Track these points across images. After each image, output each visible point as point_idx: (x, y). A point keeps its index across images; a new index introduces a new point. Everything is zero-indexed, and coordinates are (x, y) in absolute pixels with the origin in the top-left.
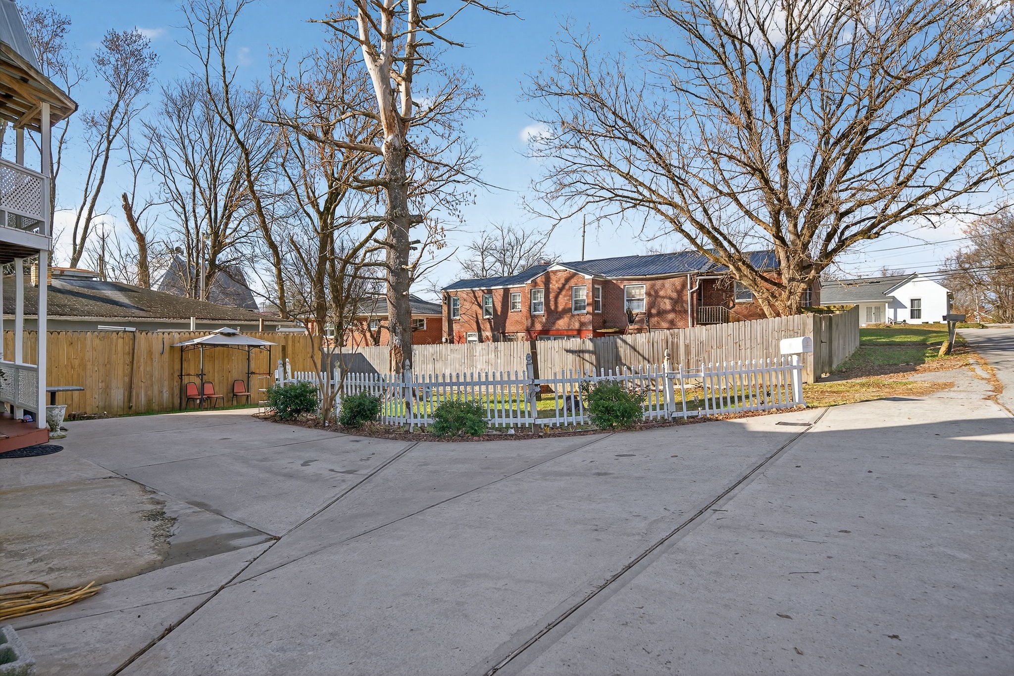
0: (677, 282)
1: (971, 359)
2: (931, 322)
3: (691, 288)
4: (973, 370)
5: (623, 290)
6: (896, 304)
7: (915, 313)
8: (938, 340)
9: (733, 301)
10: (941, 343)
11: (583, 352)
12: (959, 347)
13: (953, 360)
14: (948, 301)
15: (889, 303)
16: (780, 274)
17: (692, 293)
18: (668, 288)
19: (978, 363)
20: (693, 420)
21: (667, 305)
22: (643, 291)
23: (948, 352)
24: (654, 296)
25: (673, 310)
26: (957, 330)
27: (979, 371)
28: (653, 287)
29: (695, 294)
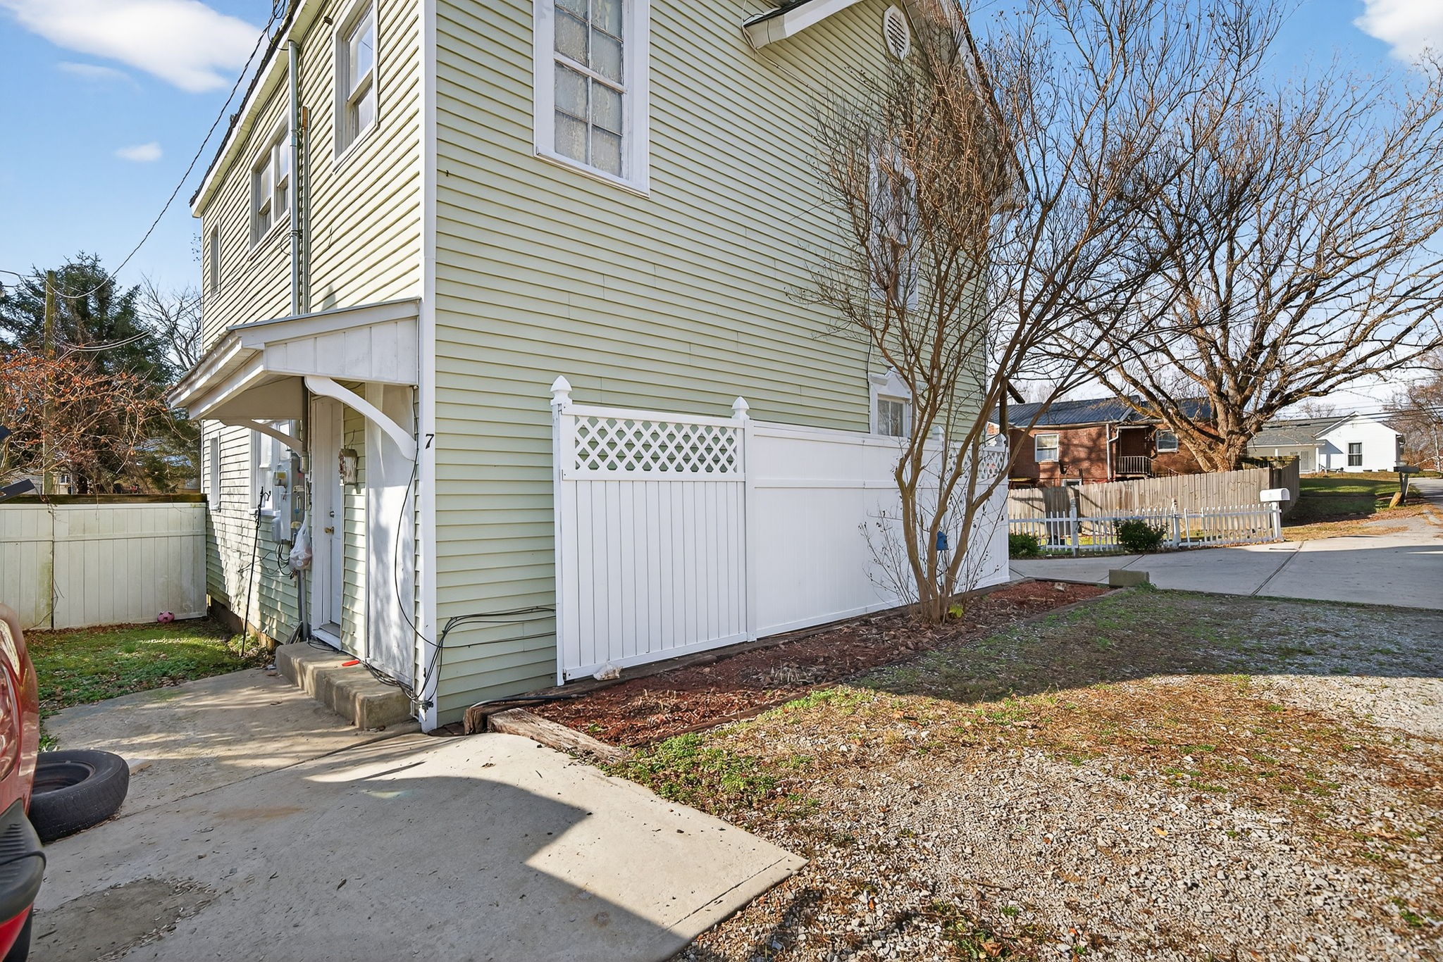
0: (1094, 431)
1: (1425, 509)
2: (1375, 470)
3: (1111, 438)
4: (1427, 518)
5: (1034, 439)
6: (1329, 449)
7: (1355, 459)
8: (1388, 491)
9: (1155, 451)
10: (1392, 494)
11: (1033, 499)
12: (1413, 499)
13: (1405, 510)
14: (1398, 445)
15: (1320, 448)
16: (1216, 424)
17: (1111, 443)
18: (1083, 436)
19: (1432, 513)
20: (1193, 549)
21: (1082, 453)
22: (1057, 439)
23: (1401, 502)
24: (1066, 445)
25: (1089, 459)
26: (1410, 480)
27: (1432, 518)
28: (1066, 434)
29: (1114, 445)
